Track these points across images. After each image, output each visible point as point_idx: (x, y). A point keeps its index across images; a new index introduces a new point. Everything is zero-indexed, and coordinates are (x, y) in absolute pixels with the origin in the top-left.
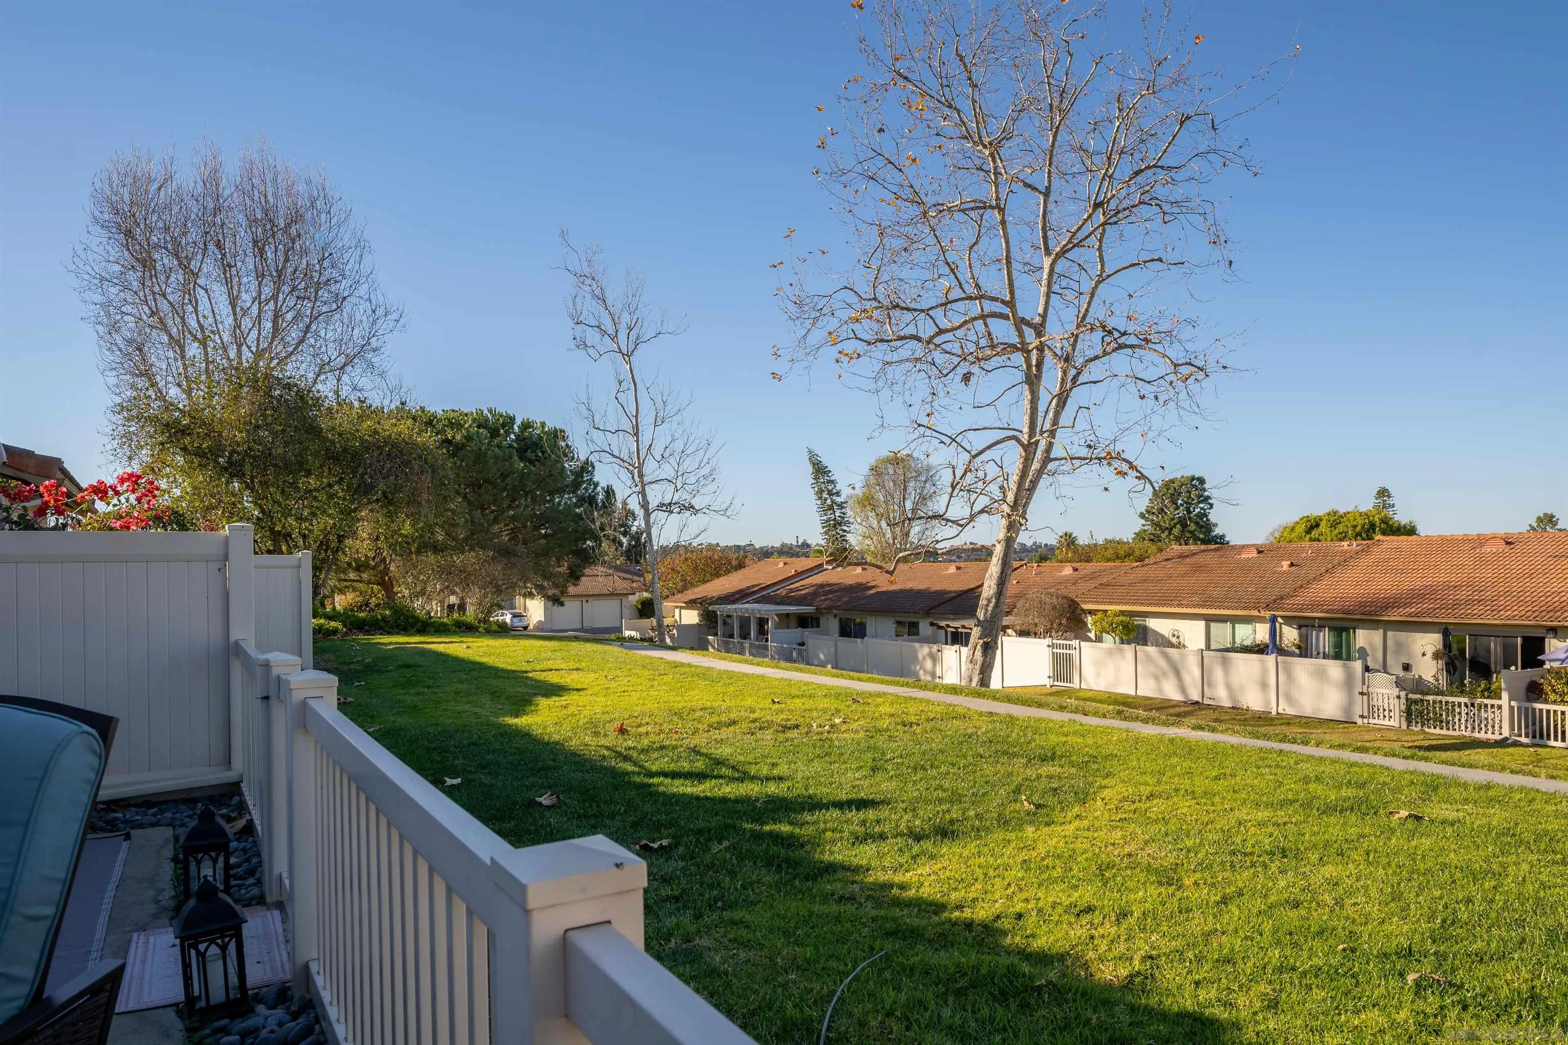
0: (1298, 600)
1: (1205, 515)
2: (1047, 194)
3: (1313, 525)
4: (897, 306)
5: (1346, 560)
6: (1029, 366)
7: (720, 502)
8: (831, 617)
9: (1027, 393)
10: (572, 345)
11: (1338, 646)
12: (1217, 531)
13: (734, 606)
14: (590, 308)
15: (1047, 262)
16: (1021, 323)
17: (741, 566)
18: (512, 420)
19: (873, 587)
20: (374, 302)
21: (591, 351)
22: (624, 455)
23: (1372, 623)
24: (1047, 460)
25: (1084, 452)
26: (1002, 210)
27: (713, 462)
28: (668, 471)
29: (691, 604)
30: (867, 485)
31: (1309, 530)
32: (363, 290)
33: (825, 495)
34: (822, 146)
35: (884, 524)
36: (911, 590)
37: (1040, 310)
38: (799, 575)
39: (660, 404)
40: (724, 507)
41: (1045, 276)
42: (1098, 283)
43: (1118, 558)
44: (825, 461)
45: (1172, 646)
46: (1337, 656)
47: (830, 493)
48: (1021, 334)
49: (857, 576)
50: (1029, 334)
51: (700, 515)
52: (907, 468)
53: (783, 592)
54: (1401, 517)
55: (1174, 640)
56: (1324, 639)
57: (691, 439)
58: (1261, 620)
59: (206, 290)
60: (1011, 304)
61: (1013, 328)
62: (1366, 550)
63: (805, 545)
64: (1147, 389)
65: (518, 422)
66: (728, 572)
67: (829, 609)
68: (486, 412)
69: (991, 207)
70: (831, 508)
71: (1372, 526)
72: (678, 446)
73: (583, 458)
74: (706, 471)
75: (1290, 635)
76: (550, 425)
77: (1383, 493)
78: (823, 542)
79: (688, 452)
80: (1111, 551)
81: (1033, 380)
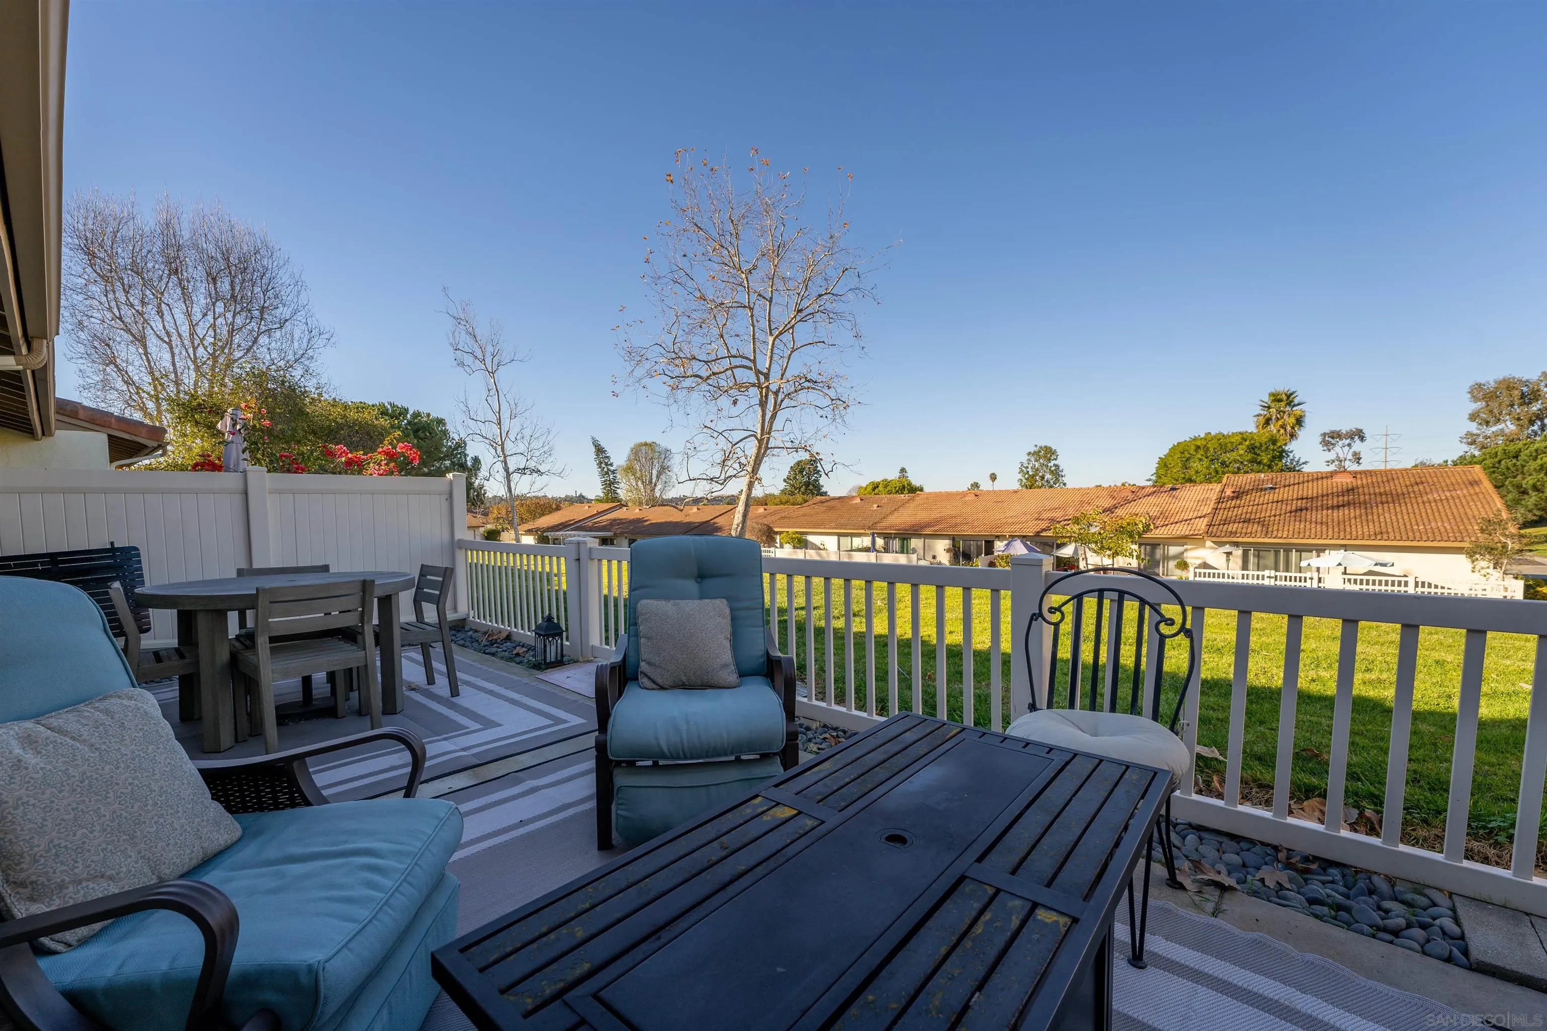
0: (883, 524)
1: (818, 481)
2: (770, 301)
3: (875, 486)
4: (695, 358)
5: (904, 504)
6: (762, 396)
7: (557, 468)
8: (623, 538)
9: (760, 411)
10: (455, 363)
11: (902, 547)
12: (824, 490)
13: (561, 533)
14: (464, 340)
15: (771, 339)
16: (758, 372)
17: (558, 508)
18: (407, 410)
19: (647, 521)
20: (310, 325)
21: (467, 368)
22: (490, 436)
23: (919, 536)
24: (767, 448)
25: (789, 445)
26: (751, 309)
27: (551, 443)
28: (522, 448)
29: (529, 532)
30: (629, 460)
31: (874, 489)
32: (300, 316)
33: (603, 465)
34: (647, 261)
35: (640, 483)
36: (671, 522)
37: (767, 366)
38: (600, 513)
39: (513, 406)
40: (559, 471)
41: (770, 347)
42: (792, 352)
43: (782, 503)
44: (603, 444)
45: (821, 549)
46: (902, 552)
47: (606, 464)
48: (758, 379)
49: (636, 514)
50: (762, 378)
51: (544, 476)
52: (653, 451)
53: (590, 524)
54: (916, 482)
55: (822, 547)
56: (896, 544)
57: (538, 428)
58: (865, 535)
59: (168, 305)
60: (754, 361)
61: (754, 375)
62: (913, 499)
63: (581, 496)
64: (821, 412)
65: (411, 412)
66: (550, 512)
67: (622, 534)
68: (386, 404)
69: (745, 307)
70: (607, 473)
71: (904, 487)
72: (527, 433)
73: (457, 438)
74: (546, 448)
75: (880, 542)
76: (434, 415)
77: (903, 470)
78: (602, 495)
79: (536, 436)
80: (778, 500)
81: (763, 404)
